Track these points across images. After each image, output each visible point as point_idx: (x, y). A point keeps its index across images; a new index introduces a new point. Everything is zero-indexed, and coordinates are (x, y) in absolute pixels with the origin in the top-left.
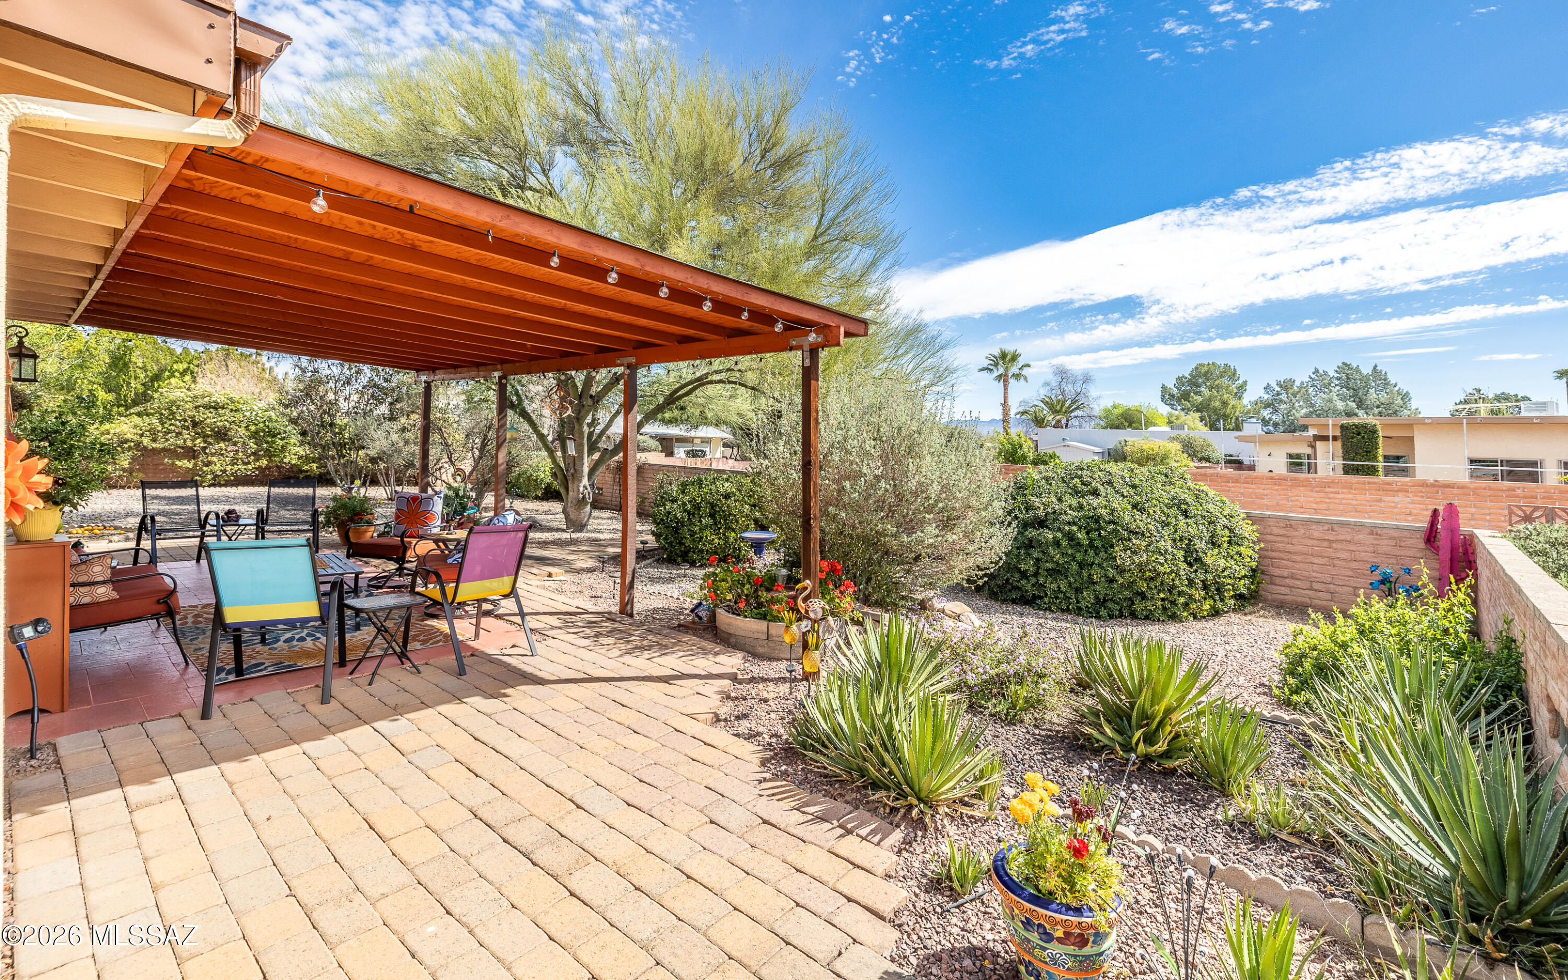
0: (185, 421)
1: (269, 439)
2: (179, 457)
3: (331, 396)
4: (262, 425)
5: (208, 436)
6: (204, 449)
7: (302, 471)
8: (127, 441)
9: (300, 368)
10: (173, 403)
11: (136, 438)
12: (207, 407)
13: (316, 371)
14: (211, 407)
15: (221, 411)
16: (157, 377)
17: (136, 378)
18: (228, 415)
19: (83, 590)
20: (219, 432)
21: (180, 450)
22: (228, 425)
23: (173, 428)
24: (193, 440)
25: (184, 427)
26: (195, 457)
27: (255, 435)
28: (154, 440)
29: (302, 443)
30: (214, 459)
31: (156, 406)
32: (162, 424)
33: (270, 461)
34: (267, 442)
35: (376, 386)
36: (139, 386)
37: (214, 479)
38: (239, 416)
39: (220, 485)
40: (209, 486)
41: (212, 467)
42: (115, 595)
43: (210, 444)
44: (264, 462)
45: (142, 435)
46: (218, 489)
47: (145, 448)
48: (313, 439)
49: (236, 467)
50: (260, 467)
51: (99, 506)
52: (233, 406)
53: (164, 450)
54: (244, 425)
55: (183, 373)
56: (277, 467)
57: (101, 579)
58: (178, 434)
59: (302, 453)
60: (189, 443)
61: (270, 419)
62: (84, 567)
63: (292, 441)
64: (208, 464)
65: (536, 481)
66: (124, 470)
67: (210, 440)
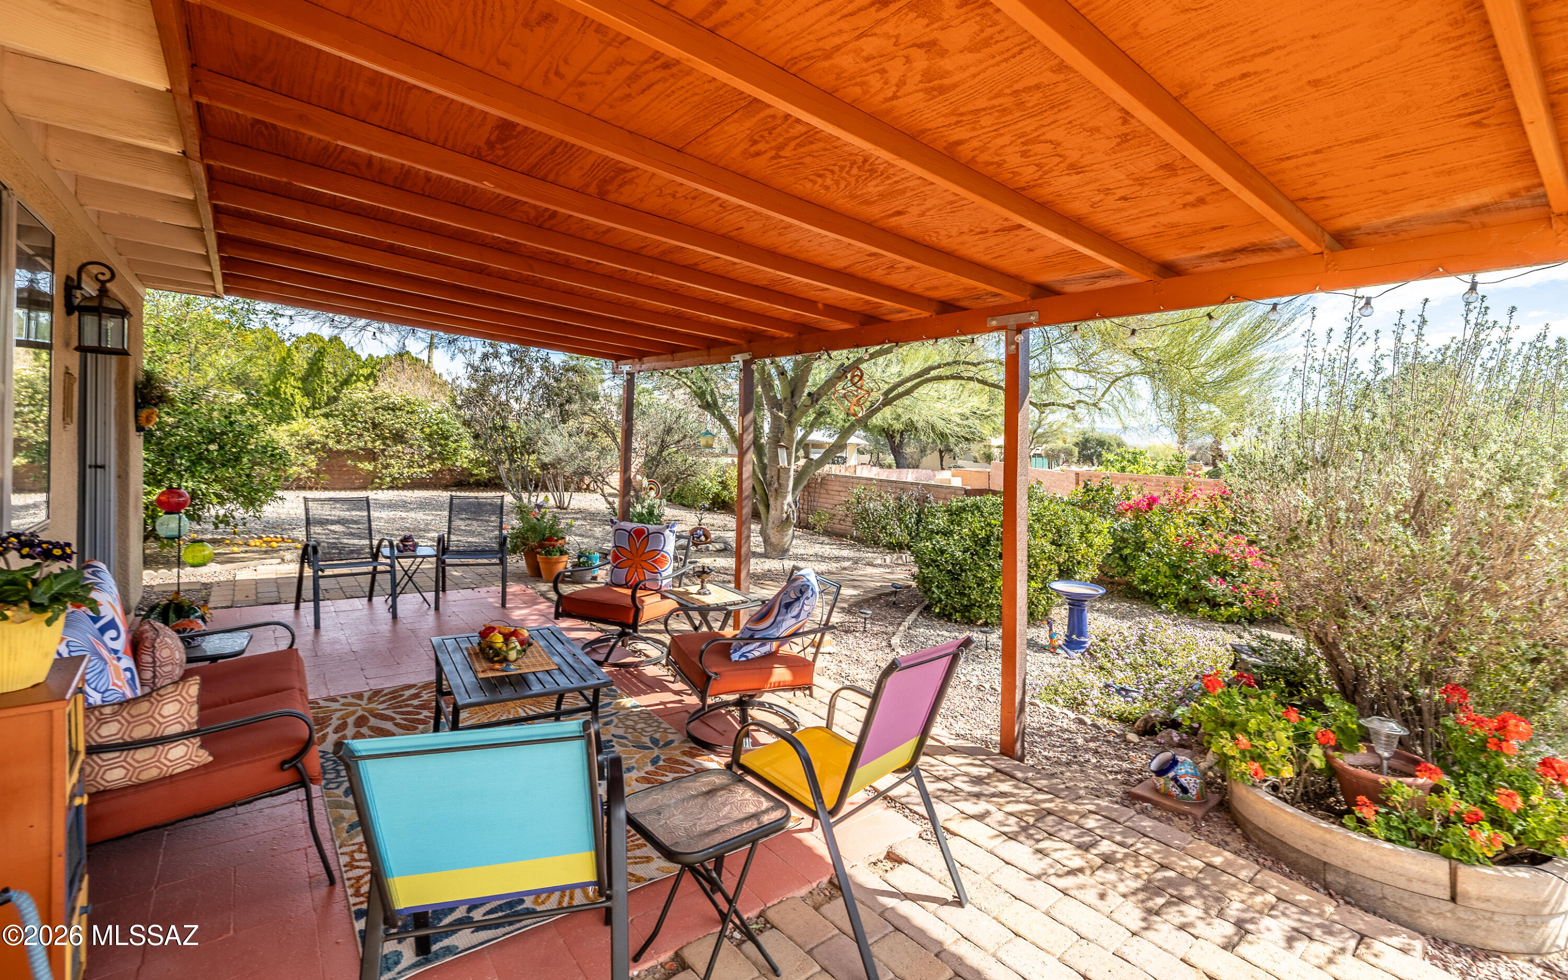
0: (366, 422)
1: (443, 442)
2: (361, 459)
3: (503, 398)
4: (435, 427)
5: (387, 438)
6: (383, 451)
7: (472, 475)
8: (313, 443)
9: (472, 367)
10: (355, 404)
11: (322, 439)
12: (385, 408)
13: (488, 370)
14: (389, 409)
15: (399, 413)
16: (346, 382)
17: (328, 382)
18: (405, 417)
19: (142, 754)
20: (397, 434)
21: (361, 452)
22: (404, 427)
23: (355, 429)
24: (374, 441)
25: (365, 429)
26: (375, 459)
27: (429, 438)
28: (338, 442)
29: (474, 448)
30: (392, 461)
31: (340, 407)
32: (345, 425)
33: (443, 464)
34: (441, 445)
35: (547, 386)
36: (331, 390)
37: (392, 482)
38: (415, 417)
39: (398, 488)
40: (388, 489)
41: (390, 470)
42: (204, 757)
43: (389, 446)
44: (437, 466)
45: (327, 437)
46: (396, 492)
47: (331, 449)
48: (486, 443)
49: (412, 470)
50: (434, 470)
51: (285, 511)
52: (408, 407)
53: (348, 452)
54: (419, 427)
55: (367, 378)
56: (449, 470)
57: (177, 729)
58: (360, 436)
59: (473, 456)
60: (370, 445)
61: (443, 422)
62: (145, 706)
63: (464, 444)
64: (387, 467)
65: (703, 490)
66: (312, 471)
67: (388, 442)
